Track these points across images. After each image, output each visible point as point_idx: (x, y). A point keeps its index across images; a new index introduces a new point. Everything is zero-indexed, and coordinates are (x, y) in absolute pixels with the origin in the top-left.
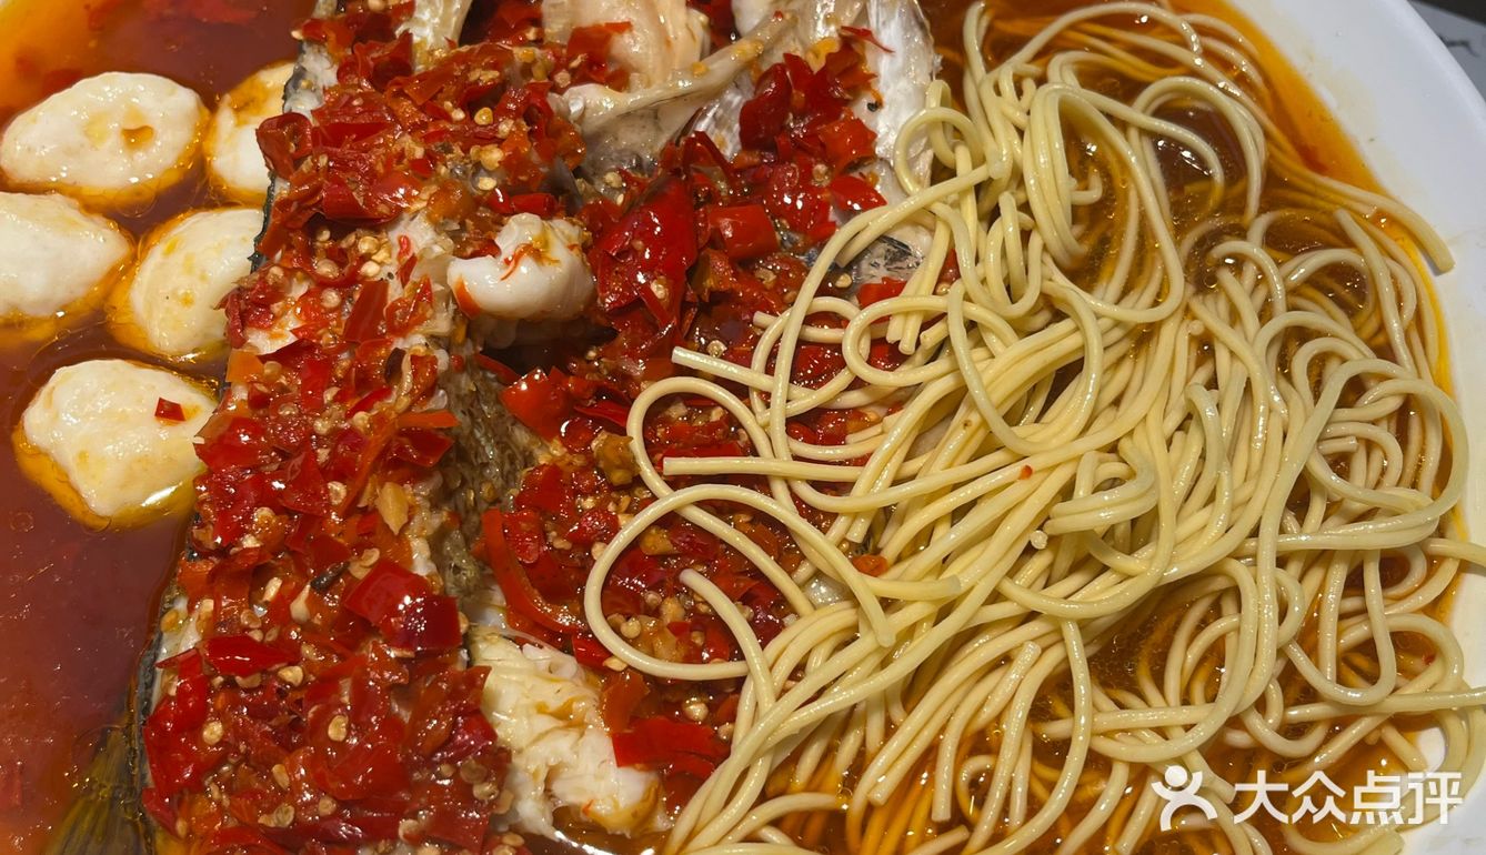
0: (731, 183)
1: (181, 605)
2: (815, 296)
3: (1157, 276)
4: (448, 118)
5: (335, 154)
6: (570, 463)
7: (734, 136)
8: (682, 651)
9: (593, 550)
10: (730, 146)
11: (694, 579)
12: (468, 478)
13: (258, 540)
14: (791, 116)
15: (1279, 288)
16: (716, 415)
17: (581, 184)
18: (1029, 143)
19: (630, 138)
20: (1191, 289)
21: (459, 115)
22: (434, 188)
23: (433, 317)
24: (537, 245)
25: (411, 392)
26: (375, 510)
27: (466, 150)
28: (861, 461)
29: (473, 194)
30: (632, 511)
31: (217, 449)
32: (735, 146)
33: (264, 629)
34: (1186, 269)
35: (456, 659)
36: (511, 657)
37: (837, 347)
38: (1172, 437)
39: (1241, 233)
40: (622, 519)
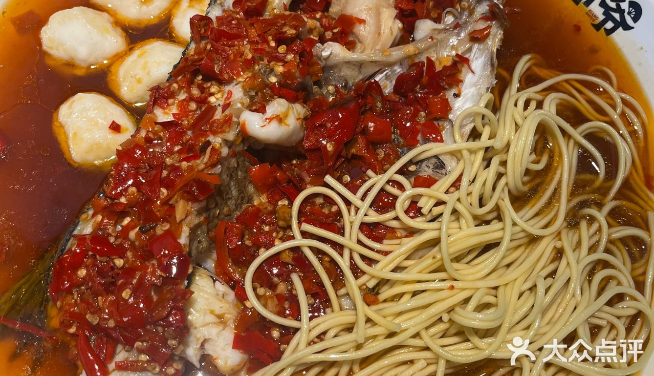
0: (383, 105)
1: (91, 212)
2: (396, 173)
3: (553, 213)
4: (268, 43)
5: (215, 46)
6: (266, 208)
7: (391, 85)
8: (277, 309)
9: (260, 250)
10: (388, 88)
11: (295, 278)
12: (219, 204)
13: (127, 200)
14: (419, 86)
15: (604, 240)
16: (334, 209)
17: (315, 88)
18: (518, 136)
19: (346, 72)
20: (565, 224)
21: (273, 44)
22: (250, 74)
23: (229, 132)
24: (281, 116)
25: (206, 163)
26: (174, 207)
27: (269, 62)
28: (386, 253)
29: (266, 82)
30: (283, 240)
31: (124, 154)
32: (391, 90)
33: (116, 238)
34: (567, 215)
35: (182, 283)
36: (208, 286)
37: (396, 198)
38: (524, 292)
39: (600, 206)
40: (277, 242)
